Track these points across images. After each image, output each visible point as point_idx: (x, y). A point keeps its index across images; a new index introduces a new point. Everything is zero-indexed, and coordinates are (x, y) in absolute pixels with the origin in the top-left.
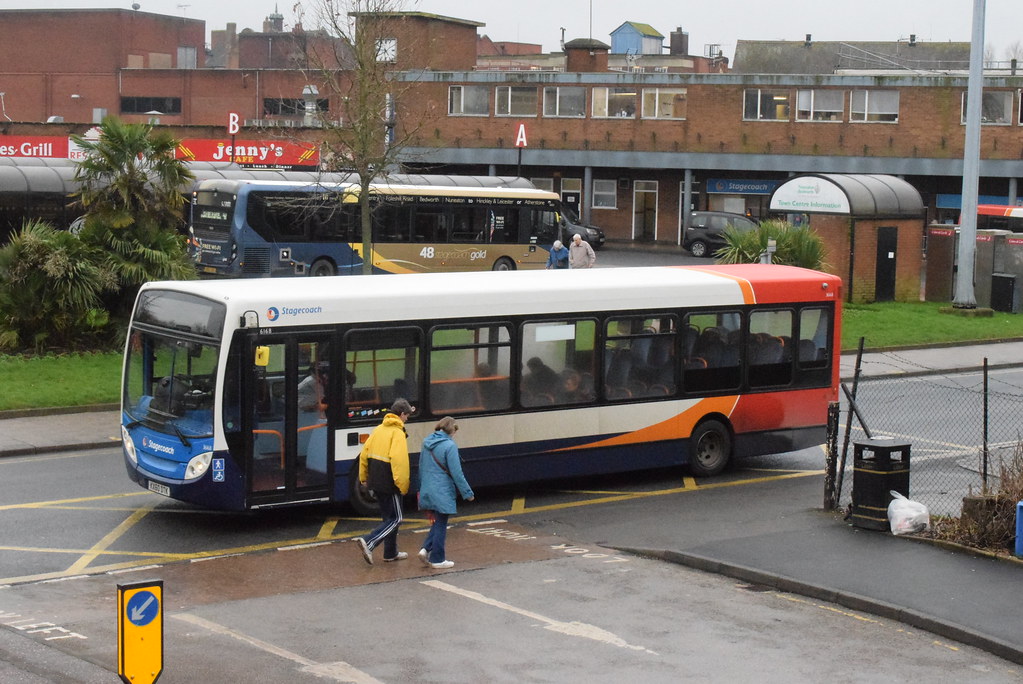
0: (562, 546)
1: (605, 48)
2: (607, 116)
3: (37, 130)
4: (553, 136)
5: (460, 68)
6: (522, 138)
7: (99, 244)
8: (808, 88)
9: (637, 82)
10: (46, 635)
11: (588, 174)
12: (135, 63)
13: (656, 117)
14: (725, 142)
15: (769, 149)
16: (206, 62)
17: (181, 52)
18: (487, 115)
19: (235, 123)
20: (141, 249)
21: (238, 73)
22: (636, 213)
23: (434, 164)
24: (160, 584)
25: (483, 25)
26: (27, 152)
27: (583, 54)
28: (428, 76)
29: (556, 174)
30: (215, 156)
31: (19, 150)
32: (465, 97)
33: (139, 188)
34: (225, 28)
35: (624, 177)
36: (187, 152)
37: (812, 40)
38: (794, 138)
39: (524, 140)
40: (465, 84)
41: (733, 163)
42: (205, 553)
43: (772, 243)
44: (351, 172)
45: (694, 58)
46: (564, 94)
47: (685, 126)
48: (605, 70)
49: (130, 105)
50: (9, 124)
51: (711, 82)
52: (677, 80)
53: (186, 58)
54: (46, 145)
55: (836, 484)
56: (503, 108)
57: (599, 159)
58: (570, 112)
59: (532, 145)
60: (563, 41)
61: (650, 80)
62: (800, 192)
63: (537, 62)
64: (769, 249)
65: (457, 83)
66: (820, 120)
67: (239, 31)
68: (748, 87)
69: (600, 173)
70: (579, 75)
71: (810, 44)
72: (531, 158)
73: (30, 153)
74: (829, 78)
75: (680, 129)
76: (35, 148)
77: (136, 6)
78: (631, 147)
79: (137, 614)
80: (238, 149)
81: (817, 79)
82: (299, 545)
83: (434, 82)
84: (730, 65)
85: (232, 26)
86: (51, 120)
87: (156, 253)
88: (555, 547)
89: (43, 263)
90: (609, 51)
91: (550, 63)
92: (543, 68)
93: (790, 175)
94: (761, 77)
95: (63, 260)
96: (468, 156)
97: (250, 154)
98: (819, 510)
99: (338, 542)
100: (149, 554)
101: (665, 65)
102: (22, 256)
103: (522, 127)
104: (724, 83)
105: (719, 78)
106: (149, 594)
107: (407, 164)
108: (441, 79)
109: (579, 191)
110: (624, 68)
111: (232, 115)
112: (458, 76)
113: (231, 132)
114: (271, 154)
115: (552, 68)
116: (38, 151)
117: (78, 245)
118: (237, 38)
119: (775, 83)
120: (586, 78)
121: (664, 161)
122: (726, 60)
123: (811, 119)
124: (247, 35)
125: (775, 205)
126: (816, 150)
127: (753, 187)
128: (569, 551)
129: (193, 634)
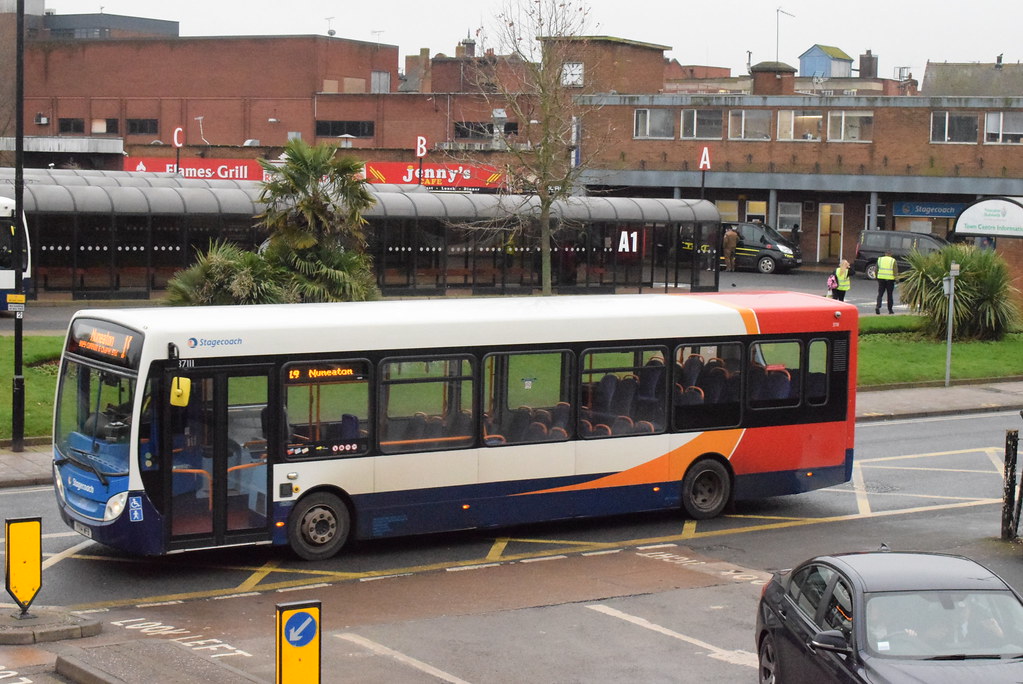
0: (731, 573)
1: (792, 71)
2: (792, 139)
3: (234, 153)
4: (738, 158)
5: (646, 92)
6: (705, 162)
7: (282, 265)
8: (997, 110)
9: (823, 104)
10: (213, 653)
11: (773, 197)
12: (330, 87)
13: (842, 140)
14: (911, 165)
15: (956, 172)
16: (399, 87)
17: (375, 77)
18: (673, 138)
19: (423, 146)
20: (324, 270)
21: (430, 96)
22: (821, 235)
23: (614, 187)
24: (318, 605)
25: (670, 48)
26: (223, 173)
27: (769, 77)
28: (615, 100)
29: (741, 197)
30: (405, 178)
31: (216, 173)
32: (651, 121)
33: (323, 209)
34: (418, 53)
35: (810, 200)
36: (377, 174)
37: (1003, 62)
38: (982, 160)
39: (708, 163)
40: (651, 107)
41: (920, 186)
42: (373, 573)
43: (955, 267)
44: (532, 194)
45: (883, 81)
46: (748, 117)
47: (872, 149)
48: (791, 92)
49: (325, 129)
50: (206, 147)
51: (898, 104)
52: (864, 103)
53: (380, 83)
54: (241, 167)
55: (1014, 514)
56: (688, 130)
57: (784, 182)
58: (755, 135)
59: (716, 168)
60: (749, 64)
61: (835, 103)
62: (986, 215)
63: (726, 86)
64: (952, 273)
65: (642, 106)
66: (1009, 143)
67: (432, 56)
68: (936, 109)
69: (785, 196)
70: (765, 98)
71: (1000, 67)
72: (716, 181)
73: (226, 176)
74: (1018, 100)
75: (866, 152)
76: (231, 171)
77: (331, 33)
78: (817, 169)
79: (295, 635)
80: (427, 171)
81: (1007, 101)
82: (467, 566)
83: (620, 106)
84: (919, 88)
85: (425, 52)
86: (247, 143)
87: (339, 273)
88: (724, 573)
89: (228, 283)
90: (797, 75)
91: (739, 86)
92: (732, 91)
93: (978, 198)
94: (949, 100)
95: (248, 280)
96: (653, 179)
97: (439, 176)
98: (996, 540)
99: (507, 563)
100: (319, 572)
101: (854, 89)
102: (209, 276)
103: (706, 150)
104: (912, 105)
105: (907, 101)
106: (306, 616)
107: (588, 186)
108: (627, 102)
109: (765, 214)
110: (812, 91)
111: (420, 138)
112: (644, 100)
113: (419, 154)
114: (458, 176)
115: (740, 91)
116: (234, 173)
117: (263, 266)
118: (430, 63)
119: (963, 105)
120: (772, 101)
121: (850, 184)
122: (915, 83)
123: (1000, 141)
124: (441, 60)
125: (960, 228)
126: (1005, 173)
127: (940, 210)
128: (737, 577)
129: (357, 654)
